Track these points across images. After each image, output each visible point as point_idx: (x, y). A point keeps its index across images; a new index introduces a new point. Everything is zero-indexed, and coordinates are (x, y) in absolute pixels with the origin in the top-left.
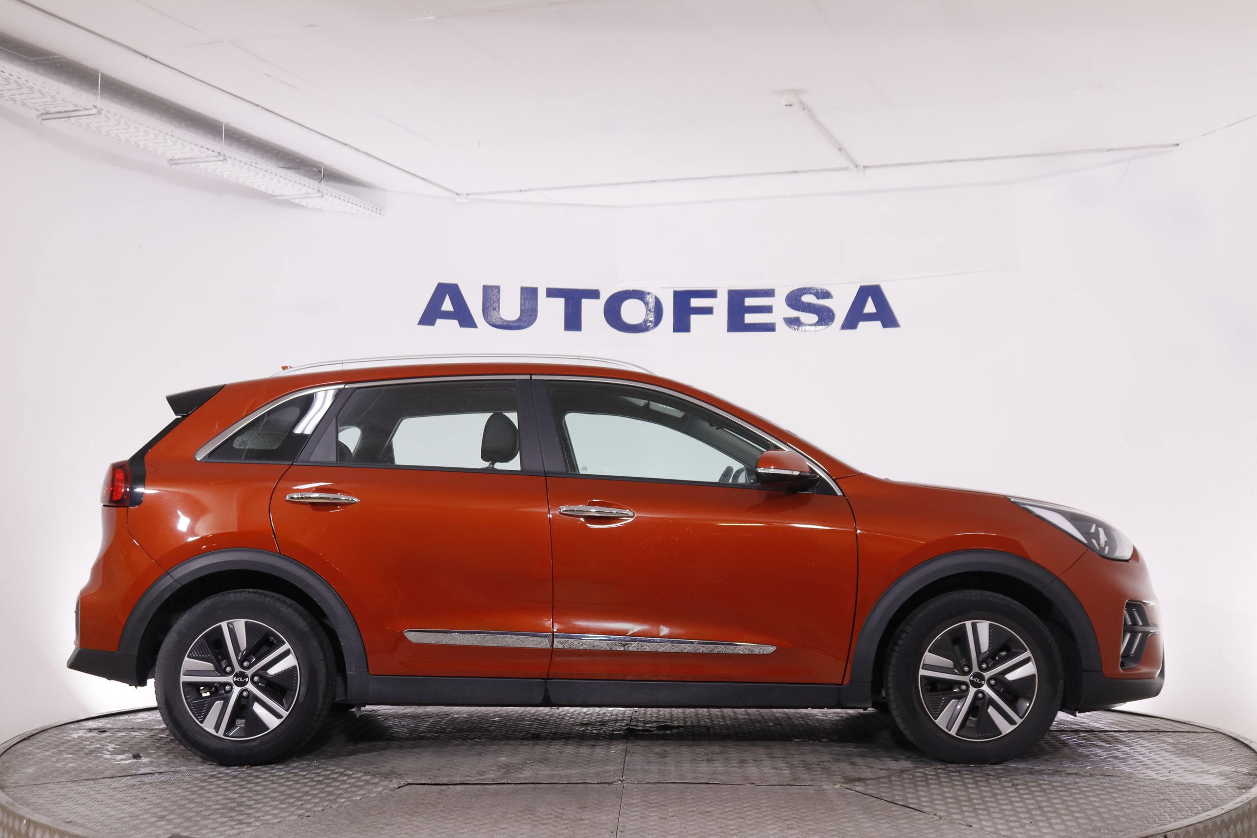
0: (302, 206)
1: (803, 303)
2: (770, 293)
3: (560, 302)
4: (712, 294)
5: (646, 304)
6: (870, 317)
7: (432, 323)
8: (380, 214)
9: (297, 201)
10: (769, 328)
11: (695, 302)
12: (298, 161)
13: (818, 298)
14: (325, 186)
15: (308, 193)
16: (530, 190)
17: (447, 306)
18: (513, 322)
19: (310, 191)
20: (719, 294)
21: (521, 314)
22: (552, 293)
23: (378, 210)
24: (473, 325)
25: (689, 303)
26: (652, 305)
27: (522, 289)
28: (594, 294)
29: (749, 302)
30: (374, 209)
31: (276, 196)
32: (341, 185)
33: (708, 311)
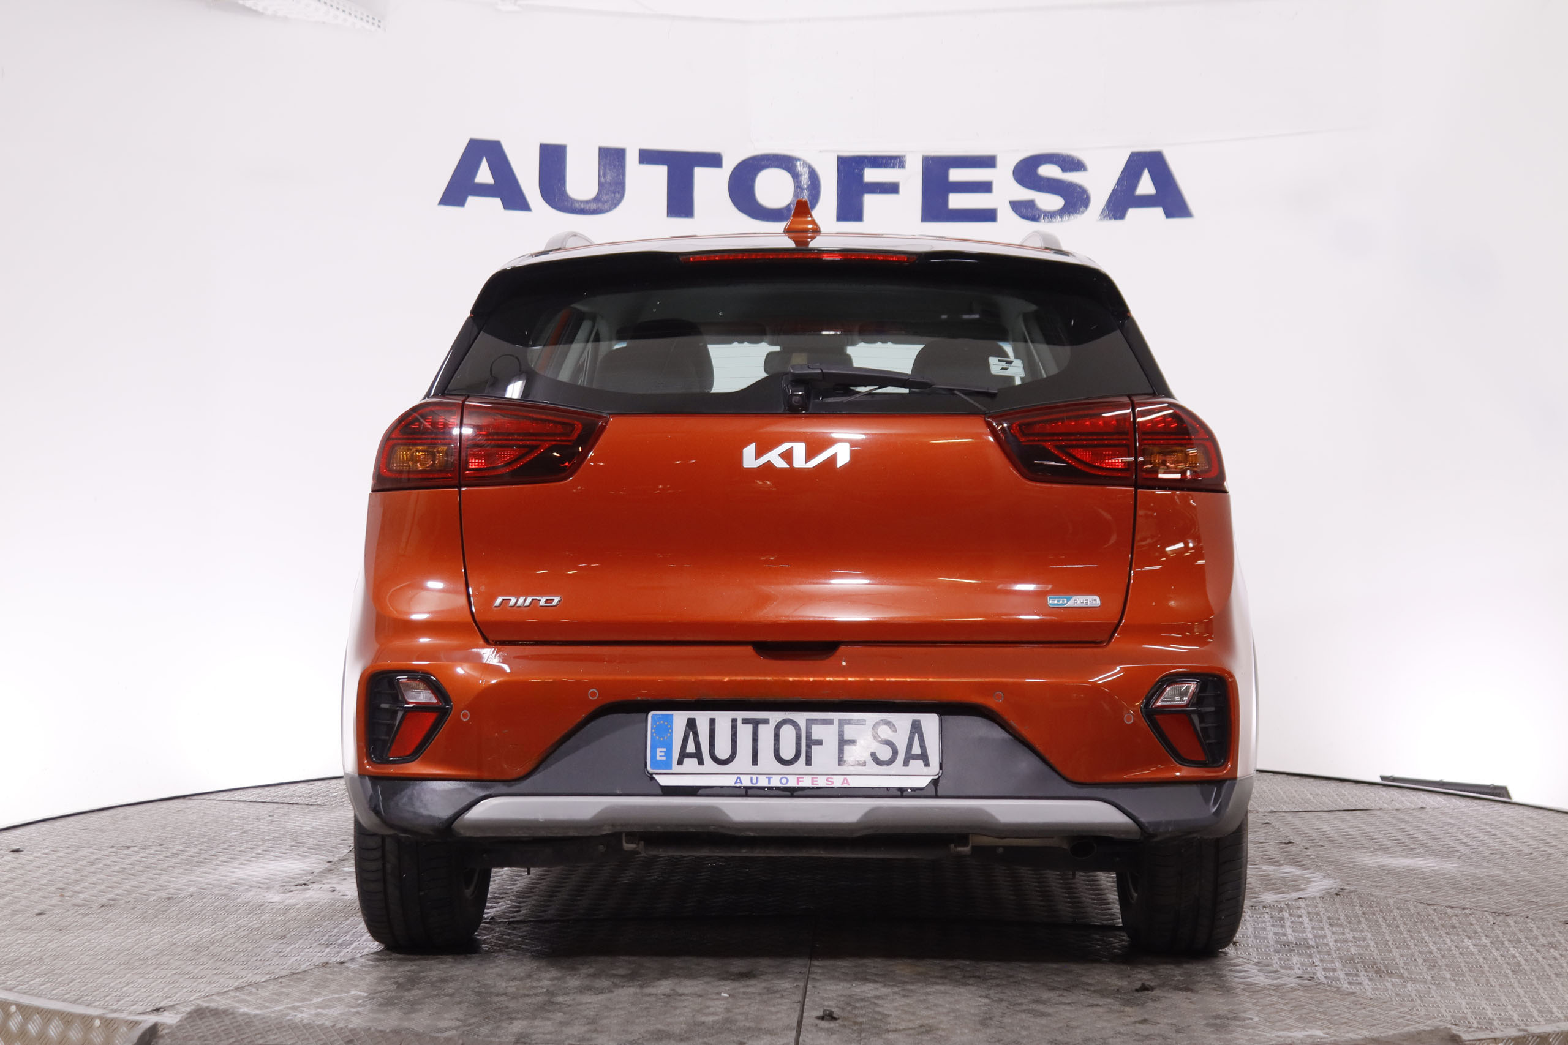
0: (256, 12)
1: (1041, 178)
2: (988, 162)
3: (661, 172)
4: (897, 162)
5: (796, 176)
6: (1146, 202)
7: (461, 203)
8: (379, 26)
10: (987, 216)
11: (871, 175)
13: (1064, 170)
17: (484, 175)
18: (587, 202)
20: (908, 164)
21: (600, 191)
22: (648, 157)
24: (523, 205)
25: (861, 176)
26: (805, 180)
27: (601, 149)
28: (713, 160)
29: (956, 175)
33: (892, 188)
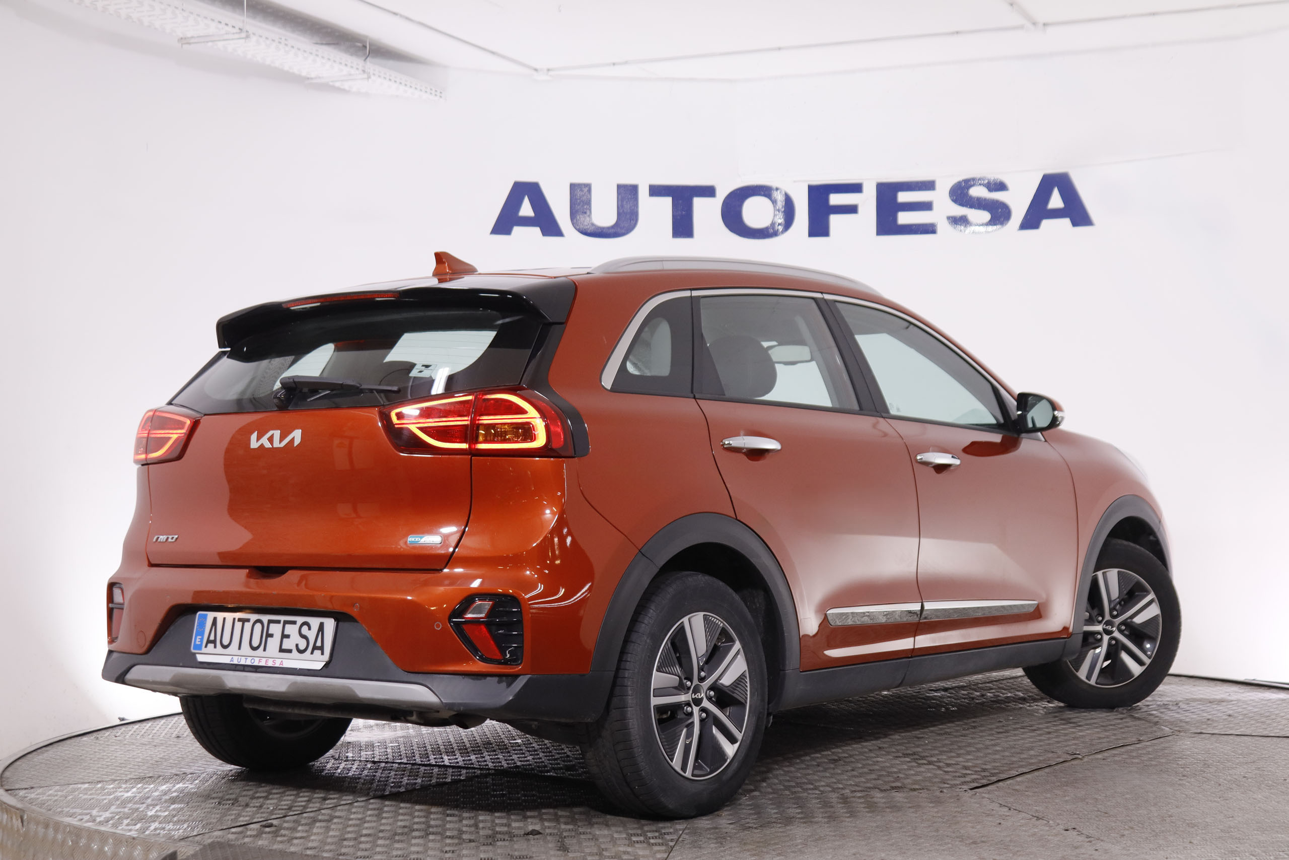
1: (971, 198)
2: (928, 186)
3: (667, 202)
4: (856, 188)
5: (774, 202)
6: (1056, 214)
7: (508, 232)
8: (441, 97)
9: (337, 84)
10: (929, 229)
11: (835, 199)
12: (337, 34)
13: (990, 190)
14: (372, 65)
15: (350, 75)
16: (626, 63)
17: (527, 209)
18: (608, 228)
19: (353, 71)
20: (865, 188)
21: (618, 218)
22: (656, 191)
23: (439, 92)
24: (558, 232)
25: (827, 200)
26: (781, 203)
27: (619, 187)
28: (708, 191)
29: (903, 197)
30: (433, 92)
31: (312, 79)
32: (391, 63)
33: (852, 209)
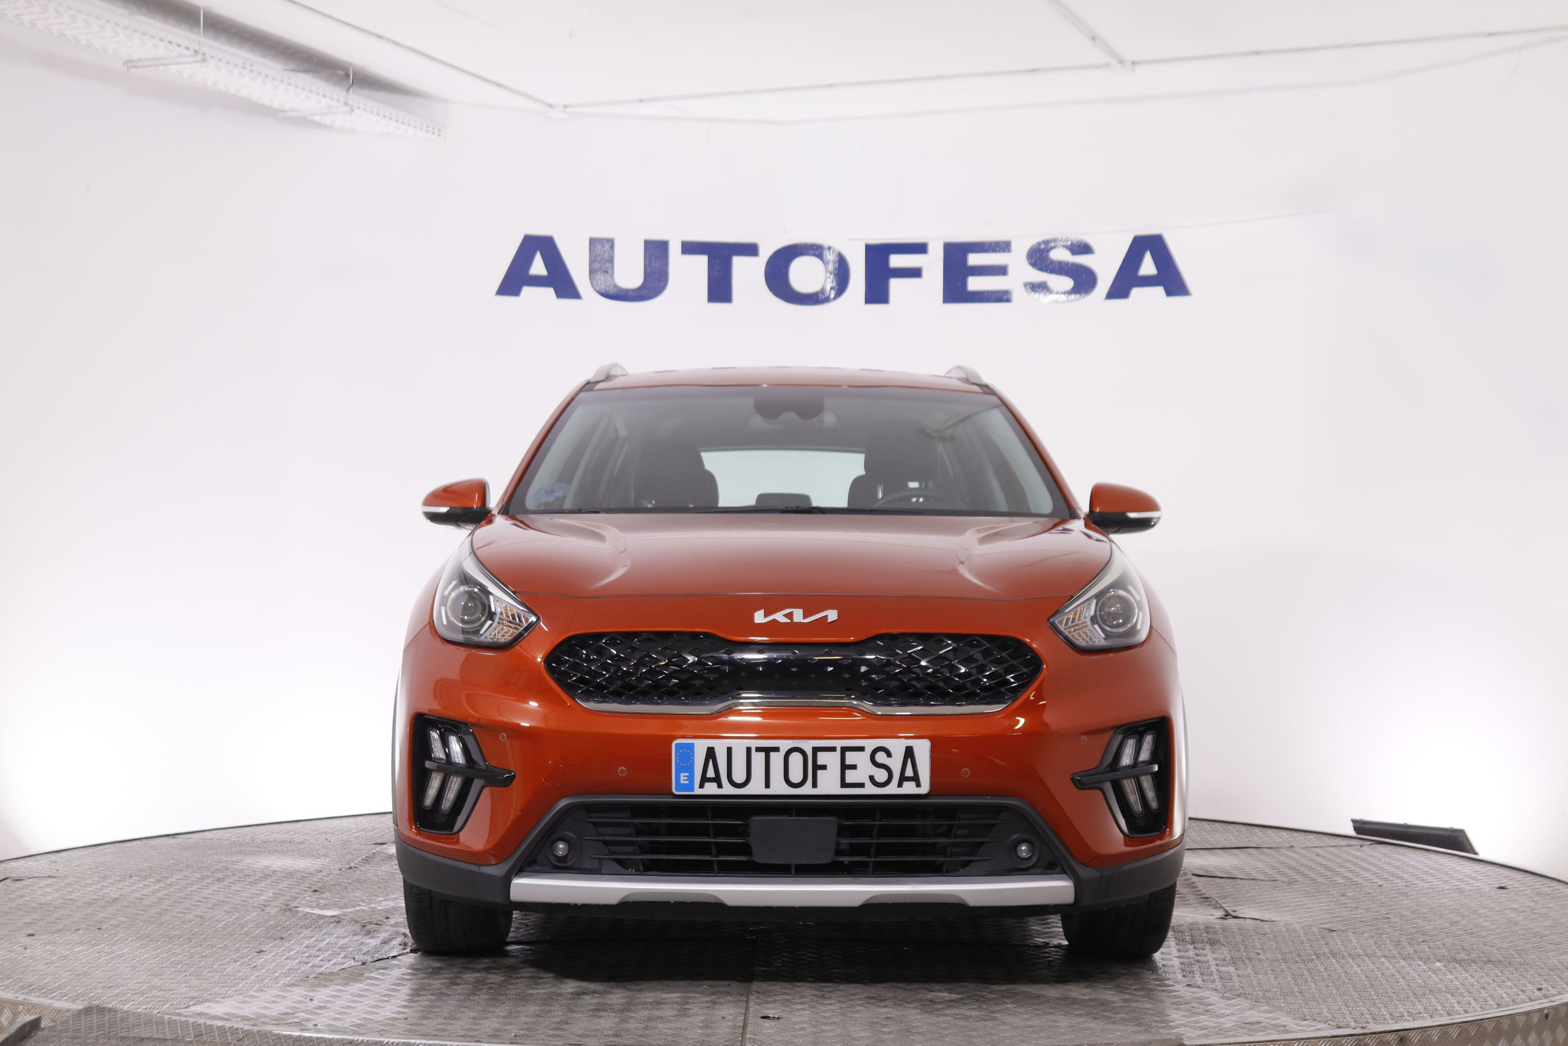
1: (1052, 262)
3: (702, 261)
4: (920, 248)
5: (825, 263)
6: (1148, 281)
7: (517, 293)
8: (439, 135)
9: (317, 119)
10: (1002, 297)
11: (897, 261)
12: (316, 60)
13: (1074, 253)
14: (356, 97)
15: (330, 107)
16: (655, 99)
17: (538, 268)
18: (634, 290)
19: (333, 103)
20: (930, 248)
21: (645, 278)
22: (690, 248)
24: (576, 295)
25: (887, 261)
26: (833, 264)
27: (648, 243)
28: (750, 250)
29: (974, 259)
30: (430, 129)
31: (286, 111)
32: (381, 95)
33: (915, 273)
